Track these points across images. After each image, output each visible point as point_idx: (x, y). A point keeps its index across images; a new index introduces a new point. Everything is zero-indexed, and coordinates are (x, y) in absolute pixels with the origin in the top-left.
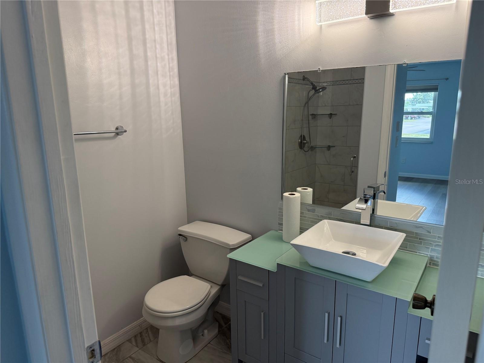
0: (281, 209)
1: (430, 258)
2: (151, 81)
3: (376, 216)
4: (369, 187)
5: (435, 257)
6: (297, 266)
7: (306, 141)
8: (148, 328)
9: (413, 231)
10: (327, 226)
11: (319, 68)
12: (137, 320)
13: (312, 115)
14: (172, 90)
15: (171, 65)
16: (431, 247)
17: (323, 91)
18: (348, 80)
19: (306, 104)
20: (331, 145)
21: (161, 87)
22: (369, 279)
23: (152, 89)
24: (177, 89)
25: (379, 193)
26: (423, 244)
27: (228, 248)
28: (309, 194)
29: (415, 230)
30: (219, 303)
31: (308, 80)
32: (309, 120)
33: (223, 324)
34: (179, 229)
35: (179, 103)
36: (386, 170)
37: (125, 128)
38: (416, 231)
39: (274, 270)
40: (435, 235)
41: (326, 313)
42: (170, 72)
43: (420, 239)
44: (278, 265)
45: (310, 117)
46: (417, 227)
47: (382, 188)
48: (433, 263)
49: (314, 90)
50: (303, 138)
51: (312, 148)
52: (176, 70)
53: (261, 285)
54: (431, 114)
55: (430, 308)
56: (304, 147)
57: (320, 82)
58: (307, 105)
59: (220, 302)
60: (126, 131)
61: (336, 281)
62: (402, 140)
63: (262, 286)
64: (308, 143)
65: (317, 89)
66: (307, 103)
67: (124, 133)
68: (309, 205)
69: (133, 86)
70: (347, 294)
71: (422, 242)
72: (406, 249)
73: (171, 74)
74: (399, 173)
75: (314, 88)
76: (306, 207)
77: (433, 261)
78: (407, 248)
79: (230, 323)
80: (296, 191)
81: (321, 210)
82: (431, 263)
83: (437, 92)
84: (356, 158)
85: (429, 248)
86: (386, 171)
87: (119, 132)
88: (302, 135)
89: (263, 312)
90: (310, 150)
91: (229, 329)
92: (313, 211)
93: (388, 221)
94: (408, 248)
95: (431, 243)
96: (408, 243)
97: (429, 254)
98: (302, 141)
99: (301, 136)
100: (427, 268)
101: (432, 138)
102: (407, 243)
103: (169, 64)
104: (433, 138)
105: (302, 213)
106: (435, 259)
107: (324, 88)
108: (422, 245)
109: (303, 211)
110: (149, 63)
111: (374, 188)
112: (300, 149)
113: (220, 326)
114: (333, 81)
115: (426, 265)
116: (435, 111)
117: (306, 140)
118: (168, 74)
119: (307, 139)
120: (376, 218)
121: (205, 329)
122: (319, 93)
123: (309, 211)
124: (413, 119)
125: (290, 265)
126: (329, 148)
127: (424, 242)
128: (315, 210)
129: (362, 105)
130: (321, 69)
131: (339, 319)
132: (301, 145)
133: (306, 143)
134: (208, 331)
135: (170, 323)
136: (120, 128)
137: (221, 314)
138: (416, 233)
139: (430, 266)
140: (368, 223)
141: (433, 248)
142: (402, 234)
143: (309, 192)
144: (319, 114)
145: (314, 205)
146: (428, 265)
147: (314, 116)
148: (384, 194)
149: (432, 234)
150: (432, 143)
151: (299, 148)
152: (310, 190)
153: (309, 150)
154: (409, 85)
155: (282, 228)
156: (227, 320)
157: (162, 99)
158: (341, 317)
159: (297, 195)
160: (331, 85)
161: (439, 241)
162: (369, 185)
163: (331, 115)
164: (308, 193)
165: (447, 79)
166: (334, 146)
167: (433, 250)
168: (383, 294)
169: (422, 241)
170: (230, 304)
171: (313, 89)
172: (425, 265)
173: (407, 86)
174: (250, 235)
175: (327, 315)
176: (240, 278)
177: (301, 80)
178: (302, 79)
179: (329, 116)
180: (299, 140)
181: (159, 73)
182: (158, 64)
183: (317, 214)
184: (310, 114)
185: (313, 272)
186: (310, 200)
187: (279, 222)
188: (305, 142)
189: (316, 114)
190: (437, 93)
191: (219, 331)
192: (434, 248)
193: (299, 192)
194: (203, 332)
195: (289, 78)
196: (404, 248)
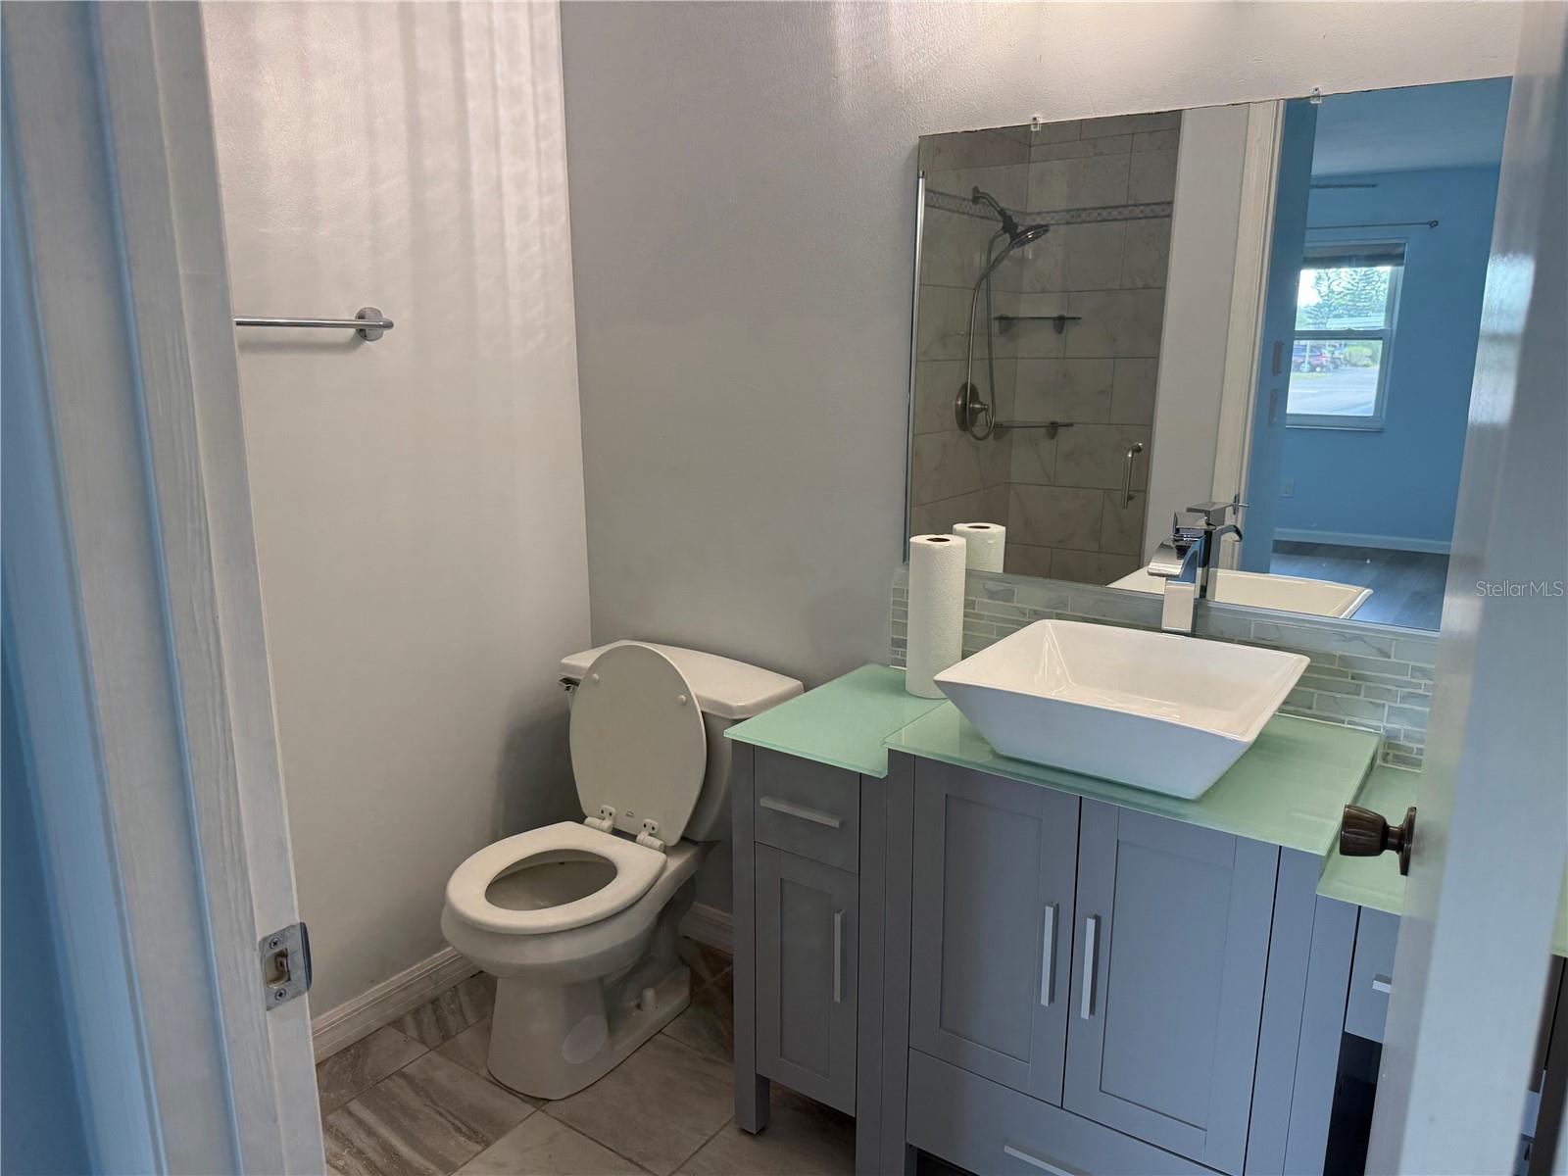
0: (902, 593)
1: (1388, 738)
2: (475, 168)
3: (1211, 604)
4: (1189, 510)
5: (1402, 737)
6: (953, 755)
7: (981, 403)
8: (459, 987)
9: (1334, 652)
10: (1052, 639)
11: (1035, 119)
12: (425, 959)
13: (1001, 318)
14: (547, 200)
15: (542, 117)
16: (1387, 704)
17: (1037, 238)
18: (1117, 207)
19: (981, 279)
20: (1058, 421)
21: (508, 188)
22: (1192, 792)
23: (479, 193)
24: (561, 200)
25: (1223, 534)
26: (1363, 694)
27: (727, 719)
28: (991, 542)
29: (1339, 649)
30: (692, 909)
31: (992, 202)
32: (989, 335)
33: (705, 973)
34: (564, 661)
35: (565, 246)
36: (1239, 489)
37: (386, 316)
38: (1340, 653)
39: (880, 773)
40: (1404, 662)
41: (1047, 908)
42: (537, 137)
43: (1353, 678)
44: (894, 755)
45: (995, 325)
46: (1346, 638)
47: (1229, 520)
48: (1394, 755)
49: (1007, 235)
50: (969, 393)
51: (1000, 430)
52: (559, 136)
53: (835, 823)
54: (1381, 339)
55: (1398, 852)
56: (973, 423)
57: (1028, 211)
58: (984, 286)
59: (695, 903)
60: (389, 325)
61: (1081, 798)
62: (1288, 421)
63: (837, 826)
64: (986, 410)
65: (1019, 231)
66: (985, 276)
67: (386, 332)
68: (992, 577)
69: (417, 179)
70: (1118, 841)
71: (1361, 686)
72: (1308, 711)
73: (543, 145)
74: (1277, 530)
75: (1009, 226)
76: (985, 584)
77: (1393, 749)
78: (1310, 708)
79: (727, 970)
80: (951, 532)
81: (1032, 591)
82: (1388, 754)
83: (1402, 264)
84: (1143, 454)
85: (1384, 705)
86: (1239, 495)
87: (366, 329)
88: (966, 384)
89: (838, 912)
90: (992, 436)
91: (728, 988)
92: (1008, 595)
93: (1251, 621)
94: (1315, 706)
95: (1389, 690)
96: (1317, 692)
97: (1384, 723)
98: (966, 401)
99: (965, 387)
100: (1374, 770)
101: (1381, 417)
102: (1313, 693)
103: (536, 113)
104: (1384, 416)
105: (969, 604)
106: (1401, 743)
107: (1041, 230)
108: (1361, 697)
109: (973, 598)
110: (471, 105)
111: (1207, 513)
112: (961, 432)
113: (696, 980)
114: (1068, 211)
115: (1373, 759)
116: (1391, 326)
117: (981, 399)
118: (532, 145)
119: (984, 396)
120: (1213, 613)
121: (647, 986)
122: (1023, 244)
123: (992, 595)
124: (1318, 369)
125: (929, 753)
126: (1053, 428)
127: (1366, 686)
128: (1013, 594)
129: (1163, 289)
130: (1041, 121)
131: (1091, 924)
132: (965, 418)
133: (981, 410)
134: (656, 993)
135: (533, 955)
136: (372, 315)
137: (699, 944)
138: (1343, 659)
139: (1385, 765)
140: (1188, 629)
141: (1393, 705)
142: (1295, 657)
143: (993, 536)
144: (1021, 316)
145: (1010, 577)
146: (1379, 762)
147: (1007, 322)
148: (1237, 538)
149: (1393, 659)
150: (1380, 432)
151: (956, 427)
152: (997, 530)
153: (988, 435)
154: (1312, 242)
155: (904, 654)
156: (717, 961)
157: (511, 227)
158: (1098, 919)
159: (955, 542)
160: (1063, 222)
161: (1416, 684)
162: (1190, 506)
163: (1060, 323)
164: (990, 539)
165: (1434, 224)
166: (1071, 425)
167: (1395, 712)
168: (1237, 836)
169: (1360, 682)
170: (729, 909)
171: (1005, 232)
172: (1367, 761)
173: (1307, 245)
174: (799, 682)
175: (1049, 912)
176: (766, 802)
177: (968, 200)
178: (970, 197)
179: (1055, 325)
180: (957, 400)
181: (503, 141)
182: (501, 112)
183: (1019, 605)
184: (993, 315)
185: (1006, 772)
186: (995, 562)
187: (895, 637)
188: (977, 406)
189: (1014, 316)
190: (1402, 269)
191: (692, 994)
192: (1399, 705)
193: (961, 534)
194: (640, 996)
195: (928, 191)
196: (1304, 707)
